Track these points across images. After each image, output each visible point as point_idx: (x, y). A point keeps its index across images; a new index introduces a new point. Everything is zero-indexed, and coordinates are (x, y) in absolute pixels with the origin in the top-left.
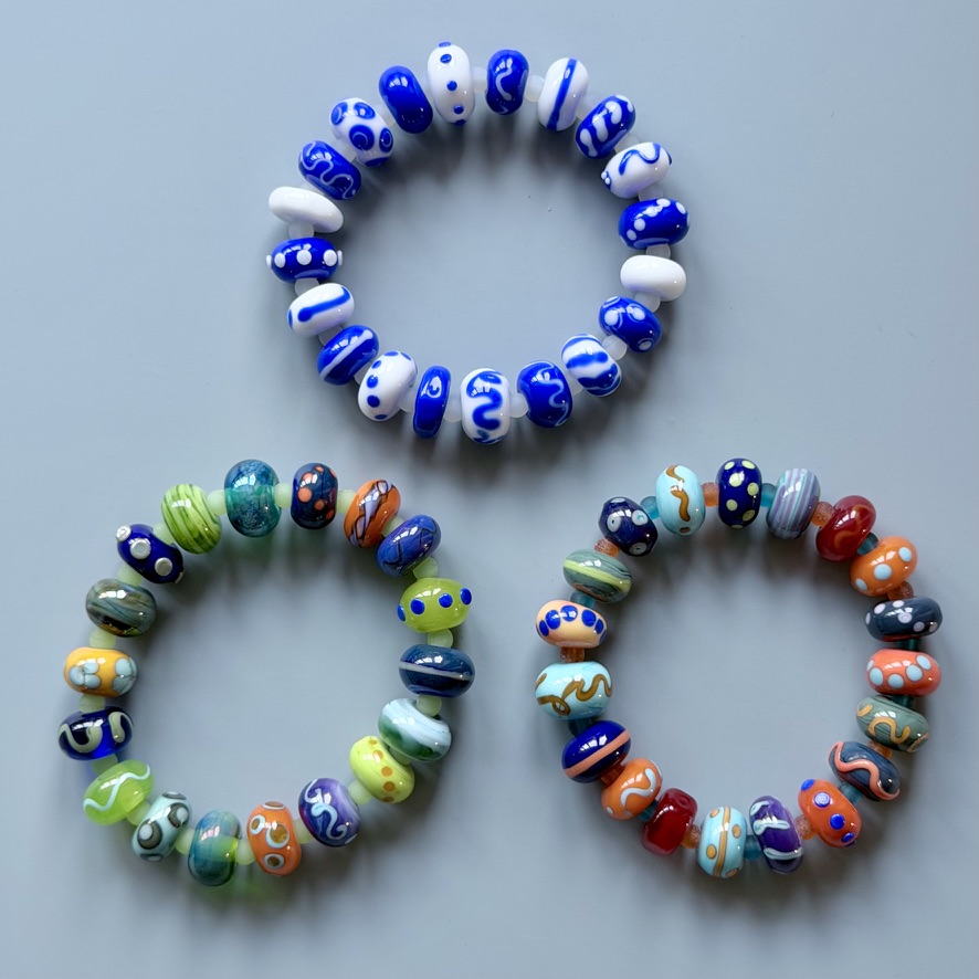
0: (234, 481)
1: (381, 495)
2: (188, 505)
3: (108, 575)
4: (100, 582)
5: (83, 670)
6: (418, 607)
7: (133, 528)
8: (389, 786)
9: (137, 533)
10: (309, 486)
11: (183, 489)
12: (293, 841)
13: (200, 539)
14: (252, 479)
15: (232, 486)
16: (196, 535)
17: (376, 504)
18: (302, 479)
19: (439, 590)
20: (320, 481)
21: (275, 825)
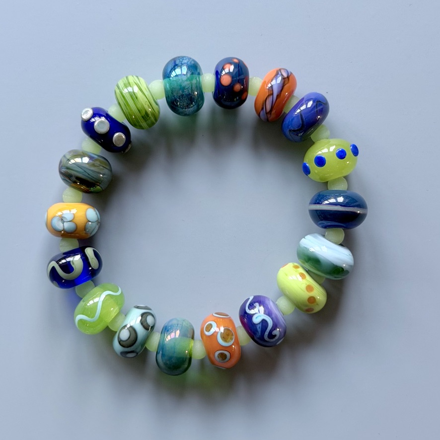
0: (171, 72)
1: (284, 79)
2: (136, 90)
3: (75, 147)
4: (70, 152)
5: (62, 219)
6: (320, 161)
7: (94, 109)
8: (312, 300)
9: (97, 113)
10: (229, 73)
11: (131, 79)
12: (237, 342)
13: (146, 116)
14: (185, 70)
15: (169, 77)
16: (144, 113)
17: (281, 85)
18: (223, 69)
19: (334, 147)
20: (237, 70)
21: (222, 329)
